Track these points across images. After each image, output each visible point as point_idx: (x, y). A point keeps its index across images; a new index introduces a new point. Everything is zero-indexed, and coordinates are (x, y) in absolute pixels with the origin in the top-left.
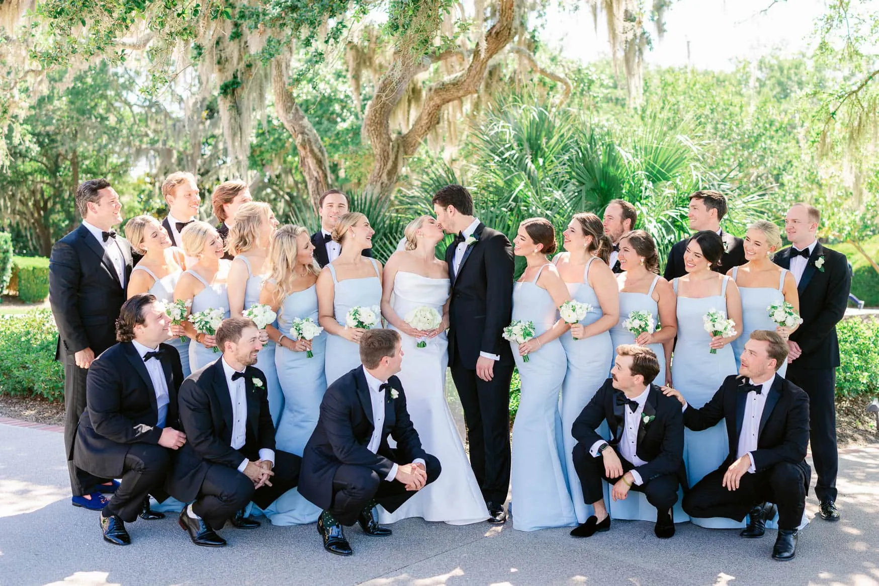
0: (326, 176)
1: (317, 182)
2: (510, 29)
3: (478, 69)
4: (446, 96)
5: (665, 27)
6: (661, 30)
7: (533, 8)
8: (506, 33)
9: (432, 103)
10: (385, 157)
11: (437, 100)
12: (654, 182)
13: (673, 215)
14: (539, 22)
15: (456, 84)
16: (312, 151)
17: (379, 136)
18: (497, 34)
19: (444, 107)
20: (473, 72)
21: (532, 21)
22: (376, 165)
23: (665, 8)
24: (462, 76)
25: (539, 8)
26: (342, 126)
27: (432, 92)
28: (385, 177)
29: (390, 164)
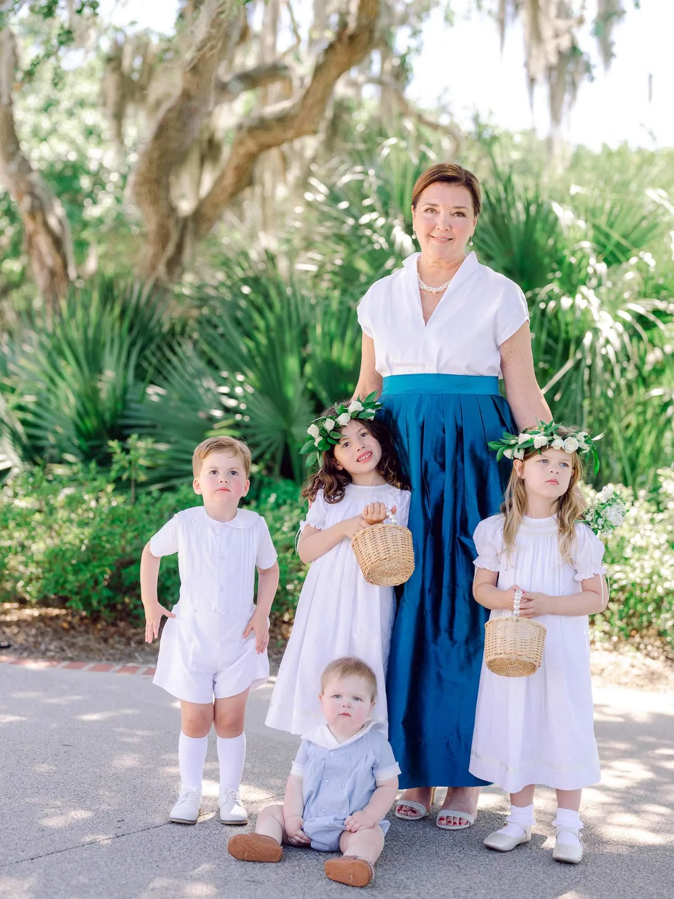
0: (65, 266)
1: (52, 274)
2: (371, 31)
3: (319, 95)
4: (265, 138)
5: (615, 49)
6: (607, 53)
7: (404, 21)
8: (365, 37)
9: (242, 150)
10: (163, 237)
11: (251, 146)
12: (609, 264)
13: (642, 311)
14: (413, 43)
15: (283, 119)
16: (45, 224)
17: (155, 201)
18: (352, 38)
19: (264, 156)
20: (310, 101)
21: (402, 39)
22: (147, 251)
23: (614, 19)
24: (293, 107)
25: (413, 20)
26: (92, 212)
27: (244, 132)
28: (161, 269)
29: (171, 249)
